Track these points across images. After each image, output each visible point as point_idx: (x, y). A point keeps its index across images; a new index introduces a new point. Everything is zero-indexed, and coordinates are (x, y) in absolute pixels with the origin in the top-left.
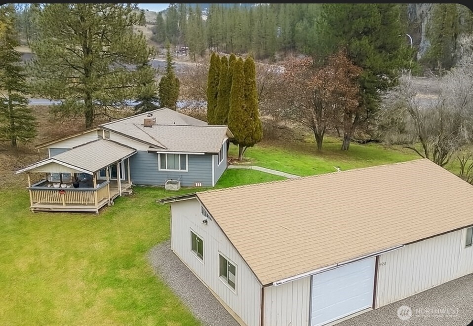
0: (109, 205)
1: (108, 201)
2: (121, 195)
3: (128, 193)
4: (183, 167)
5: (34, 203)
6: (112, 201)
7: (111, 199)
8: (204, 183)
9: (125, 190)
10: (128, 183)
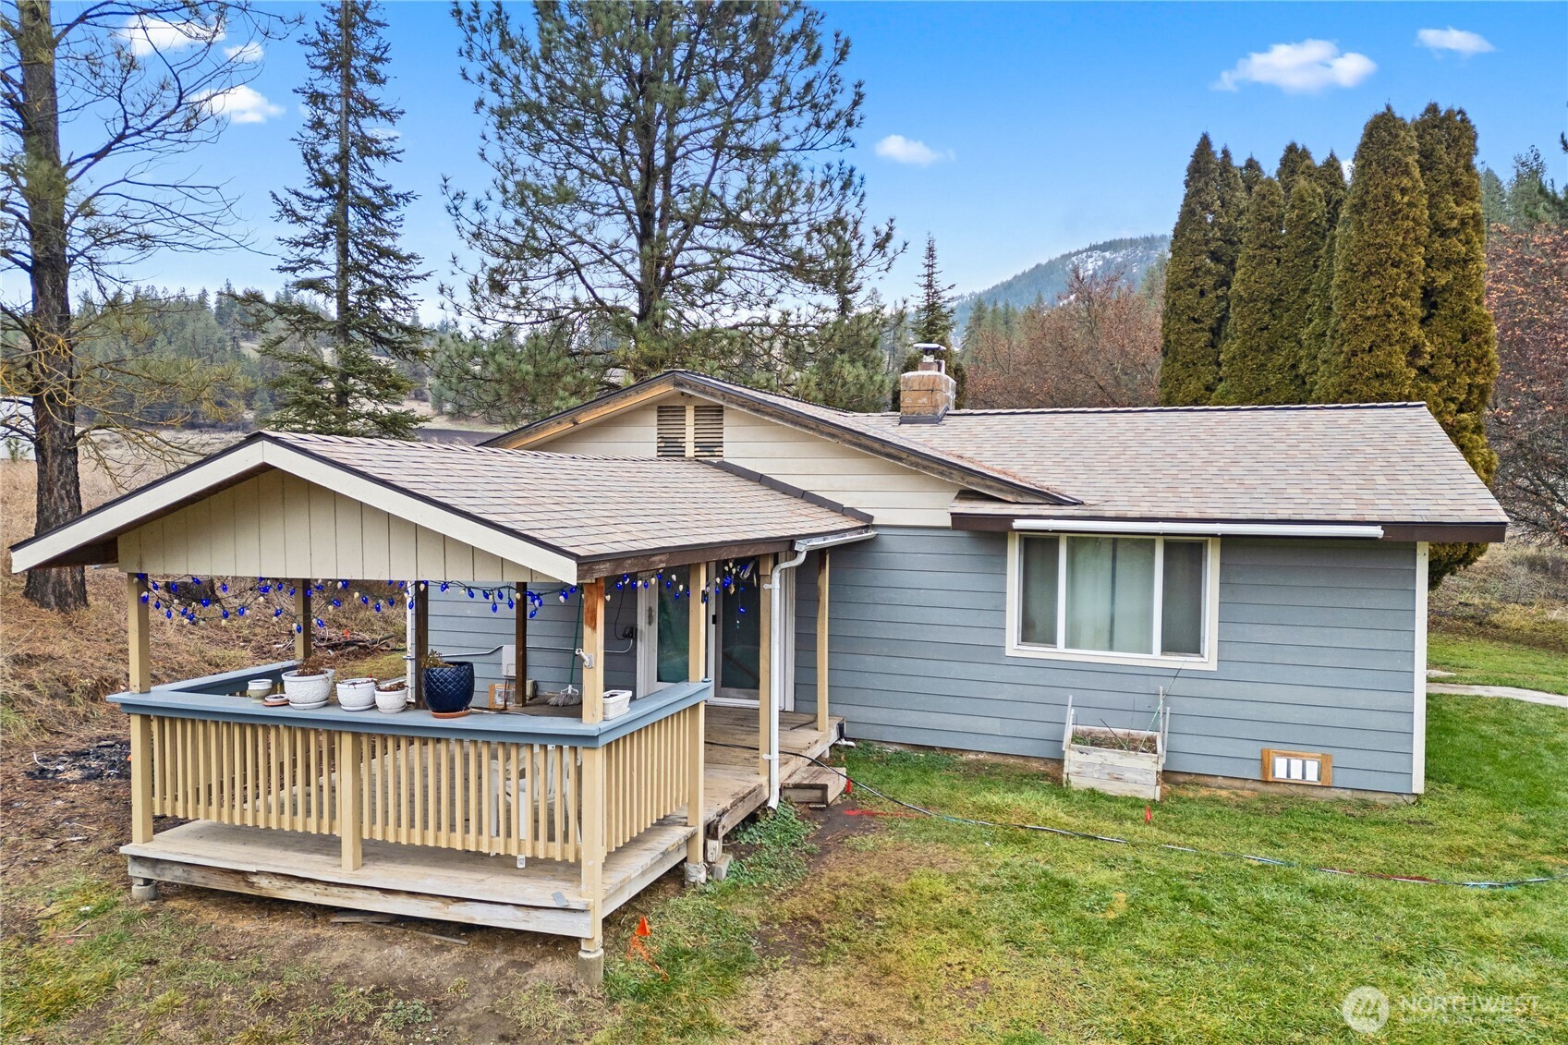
0: (698, 874)
1: (689, 840)
2: (773, 803)
3: (824, 788)
4: (1183, 638)
5: (161, 823)
6: (715, 845)
7: (711, 831)
8: (1340, 758)
9: (800, 772)
10: (812, 724)
